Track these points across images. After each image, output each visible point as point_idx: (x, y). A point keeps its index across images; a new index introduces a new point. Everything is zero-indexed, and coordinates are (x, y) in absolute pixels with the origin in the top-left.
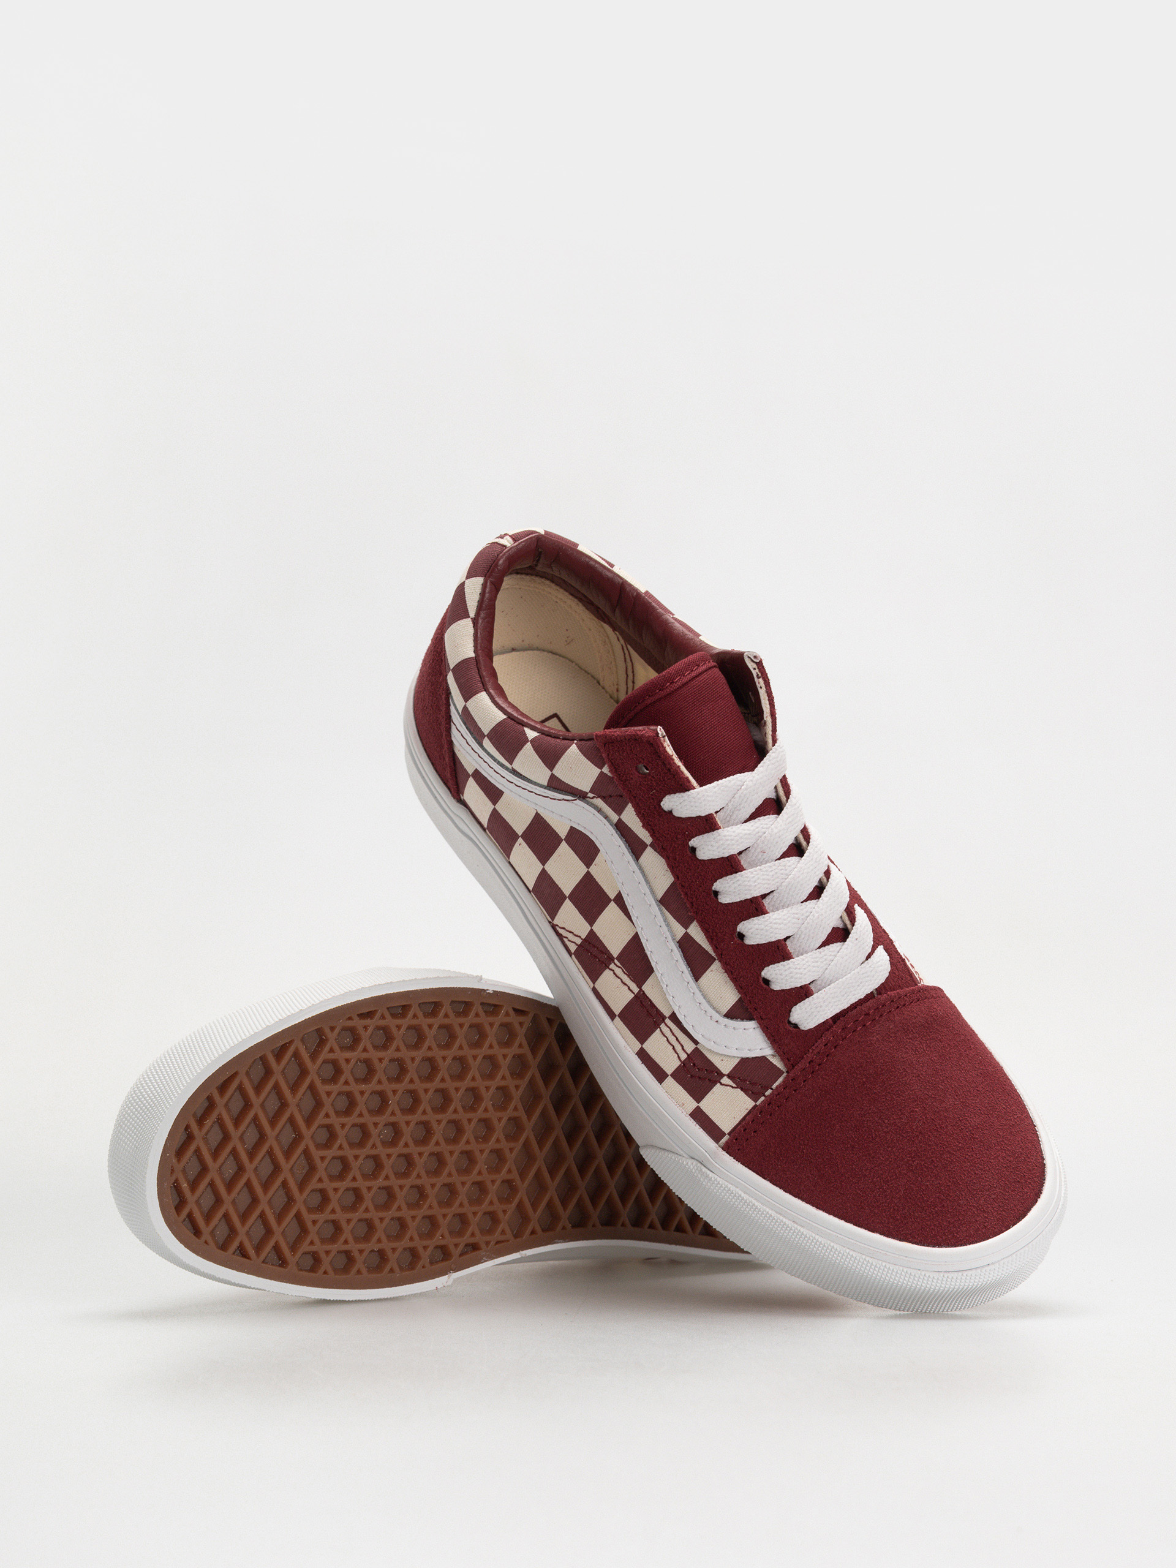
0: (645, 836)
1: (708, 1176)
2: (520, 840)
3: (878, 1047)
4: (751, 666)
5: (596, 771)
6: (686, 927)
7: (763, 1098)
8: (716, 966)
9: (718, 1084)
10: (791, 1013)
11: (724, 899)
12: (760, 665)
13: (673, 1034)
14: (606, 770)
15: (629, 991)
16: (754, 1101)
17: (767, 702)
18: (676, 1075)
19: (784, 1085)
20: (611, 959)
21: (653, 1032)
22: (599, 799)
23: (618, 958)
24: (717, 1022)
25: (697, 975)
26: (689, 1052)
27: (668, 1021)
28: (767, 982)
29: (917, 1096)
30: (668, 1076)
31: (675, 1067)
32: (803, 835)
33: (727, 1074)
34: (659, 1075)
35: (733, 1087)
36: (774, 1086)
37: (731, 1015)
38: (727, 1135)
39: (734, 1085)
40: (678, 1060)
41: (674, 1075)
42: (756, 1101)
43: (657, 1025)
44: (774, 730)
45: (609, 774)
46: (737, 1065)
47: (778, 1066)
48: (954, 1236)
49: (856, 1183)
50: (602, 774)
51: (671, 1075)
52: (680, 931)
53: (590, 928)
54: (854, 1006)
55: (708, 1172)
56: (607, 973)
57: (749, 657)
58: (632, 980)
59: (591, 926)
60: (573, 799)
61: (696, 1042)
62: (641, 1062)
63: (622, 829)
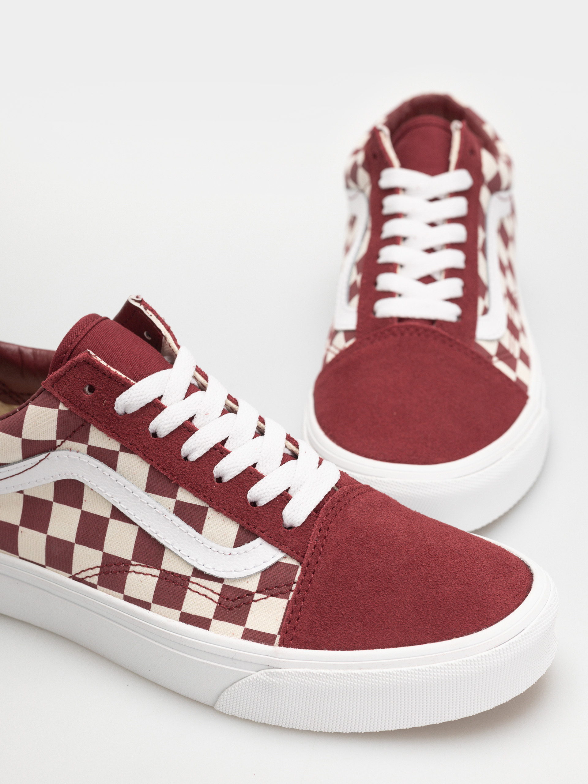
0: (112, 445)
1: (278, 673)
2: (21, 528)
3: (359, 520)
4: (137, 305)
5: (56, 411)
6: (174, 496)
7: (292, 593)
8: (211, 513)
9: (253, 603)
10: (283, 517)
11: (193, 457)
12: (141, 302)
13: (201, 586)
14: (62, 407)
15: (153, 577)
16: (286, 599)
17: (161, 324)
18: (217, 616)
19: (304, 573)
20: (127, 563)
21: (184, 594)
22: (67, 441)
23: (134, 559)
24: (230, 554)
25: (199, 528)
26: (219, 592)
27: (193, 579)
28: (254, 504)
29: (405, 542)
30: (211, 620)
31: (214, 610)
32: (231, 400)
33: (256, 591)
34: (204, 623)
35: (265, 598)
36: (296, 579)
37: (238, 543)
38: (278, 636)
39: (265, 596)
40: (214, 603)
41: (216, 617)
42: (287, 598)
43: (186, 588)
44: (175, 340)
45: (66, 409)
46: (260, 580)
47: (292, 564)
48: (487, 619)
49: (393, 616)
50: (60, 412)
51: (214, 618)
52: (171, 502)
53: (102, 553)
54: (326, 498)
55: (277, 670)
56: (131, 577)
57: (133, 299)
58: (152, 568)
59: (102, 551)
60: (46, 454)
61: (221, 580)
62: (186, 624)
63: (94, 452)
